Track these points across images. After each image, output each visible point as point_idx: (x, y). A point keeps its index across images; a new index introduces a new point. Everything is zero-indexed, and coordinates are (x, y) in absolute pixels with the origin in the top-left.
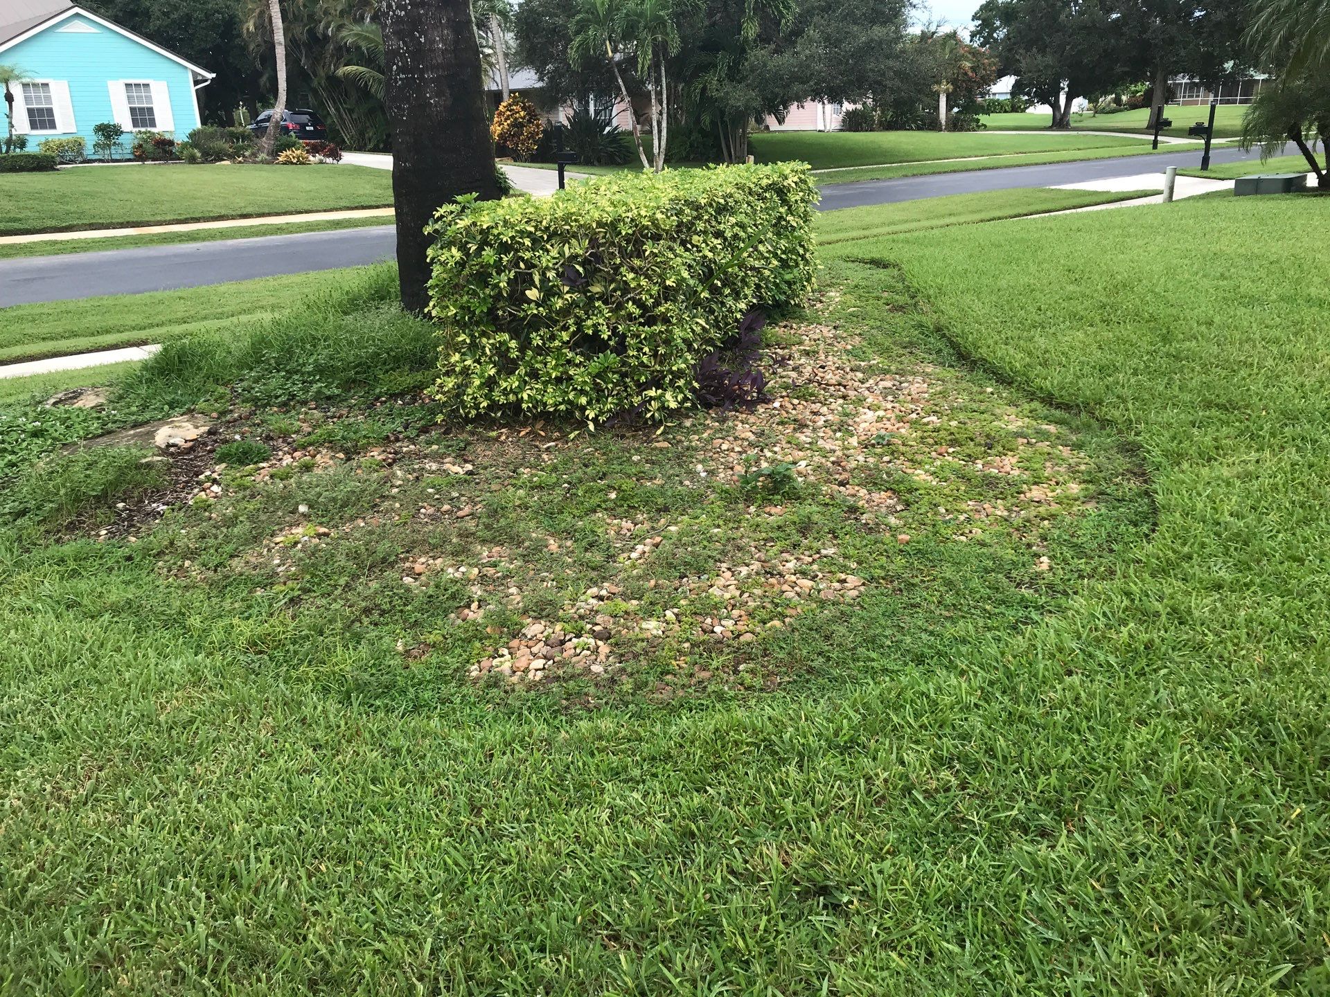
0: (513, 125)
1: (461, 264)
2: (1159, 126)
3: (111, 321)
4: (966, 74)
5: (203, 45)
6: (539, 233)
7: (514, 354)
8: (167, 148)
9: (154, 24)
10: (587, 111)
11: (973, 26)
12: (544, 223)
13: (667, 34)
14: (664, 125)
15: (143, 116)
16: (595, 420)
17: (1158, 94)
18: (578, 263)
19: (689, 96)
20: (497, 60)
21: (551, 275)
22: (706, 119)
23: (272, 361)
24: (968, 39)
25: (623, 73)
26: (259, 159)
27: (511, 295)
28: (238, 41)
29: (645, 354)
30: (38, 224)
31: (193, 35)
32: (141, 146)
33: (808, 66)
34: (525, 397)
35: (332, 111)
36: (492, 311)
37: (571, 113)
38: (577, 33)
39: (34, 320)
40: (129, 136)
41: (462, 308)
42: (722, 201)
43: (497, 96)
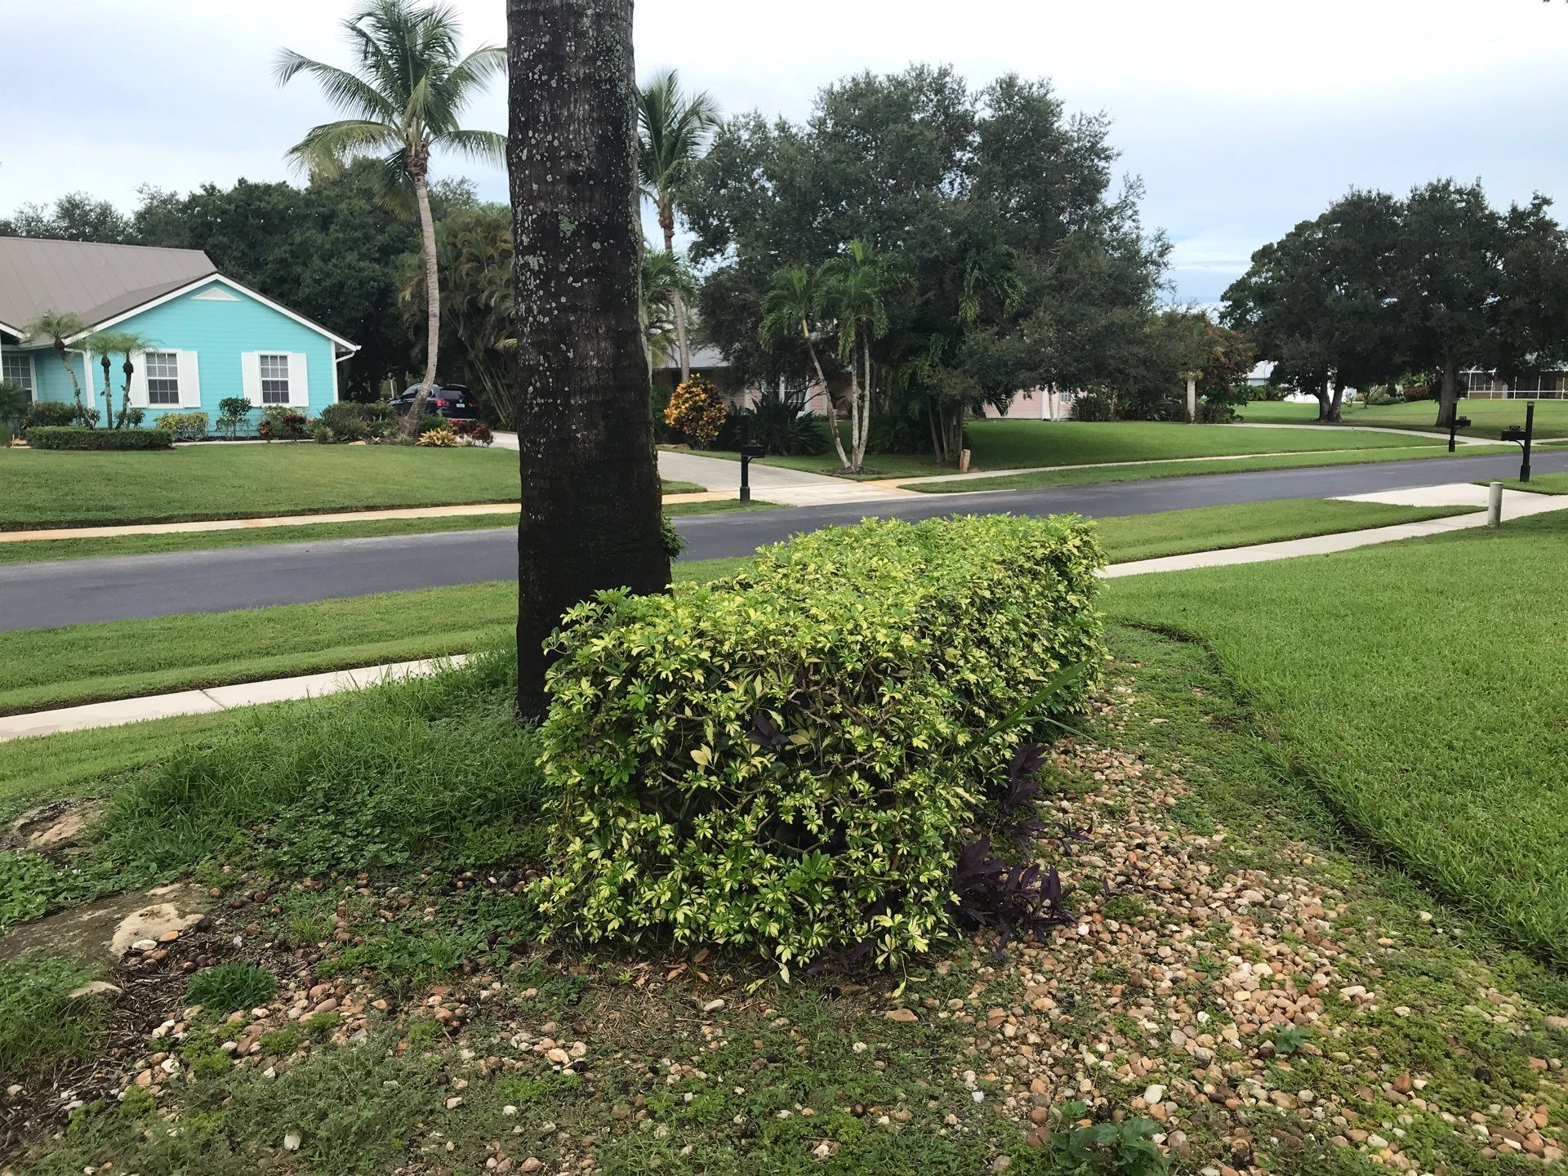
0: (692, 409)
1: (595, 706)
2: (1452, 424)
3: (180, 650)
4: (1218, 360)
5: (354, 314)
6: (717, 661)
7: (667, 849)
8: (297, 426)
9: (304, 292)
10: (777, 394)
11: (1222, 306)
12: (726, 647)
13: (873, 314)
14: (866, 413)
15: (275, 390)
16: (792, 964)
17: (1448, 387)
18: (776, 709)
19: (895, 381)
20: (677, 335)
21: (732, 728)
22: (915, 407)
23: (320, 795)
24: (1218, 321)
25: (820, 354)
26: (399, 439)
27: (667, 755)
28: (392, 310)
29: (876, 856)
30: (134, 516)
31: (343, 303)
32: (268, 423)
33: (1037, 351)
34: (680, 918)
35: (489, 386)
36: (636, 779)
37: (758, 396)
38: (769, 311)
39: (86, 647)
40: (258, 412)
41: (591, 772)
42: (987, 594)
43: (675, 376)
